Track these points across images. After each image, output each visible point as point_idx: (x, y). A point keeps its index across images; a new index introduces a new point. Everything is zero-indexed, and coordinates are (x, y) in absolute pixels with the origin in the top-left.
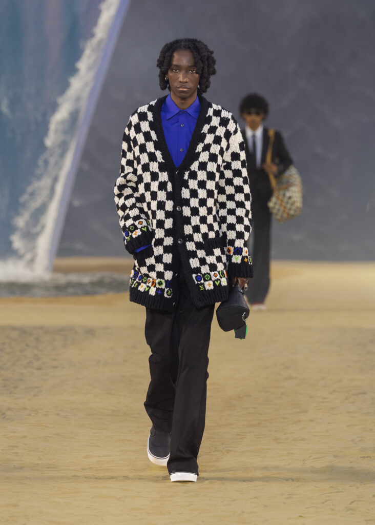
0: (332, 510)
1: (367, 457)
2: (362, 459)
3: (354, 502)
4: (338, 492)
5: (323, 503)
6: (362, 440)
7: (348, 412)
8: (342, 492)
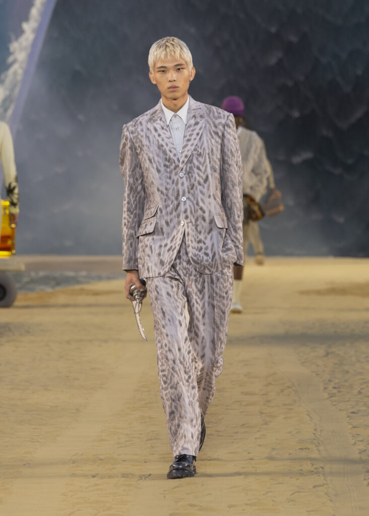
0: (273, 501)
1: (306, 449)
2: (300, 450)
3: (294, 493)
4: (278, 484)
5: (264, 495)
6: (300, 432)
7: (284, 405)
8: (283, 483)
